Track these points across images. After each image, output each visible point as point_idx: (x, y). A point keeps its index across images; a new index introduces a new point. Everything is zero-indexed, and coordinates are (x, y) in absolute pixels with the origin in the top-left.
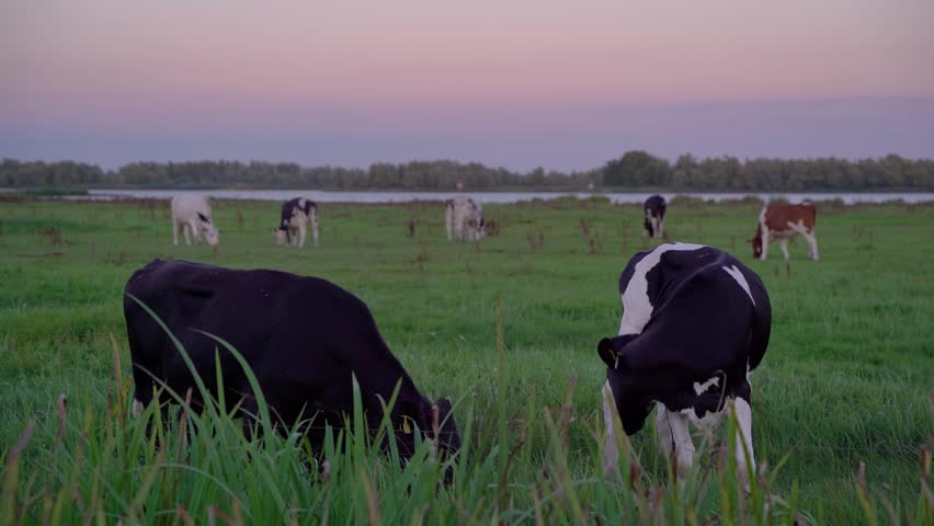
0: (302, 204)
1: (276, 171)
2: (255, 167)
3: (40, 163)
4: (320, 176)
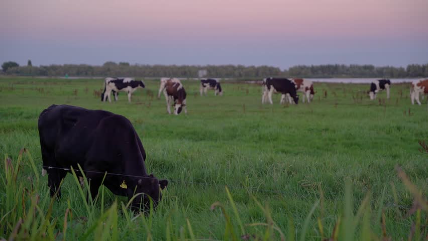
1: (362, 69)
4: (385, 71)
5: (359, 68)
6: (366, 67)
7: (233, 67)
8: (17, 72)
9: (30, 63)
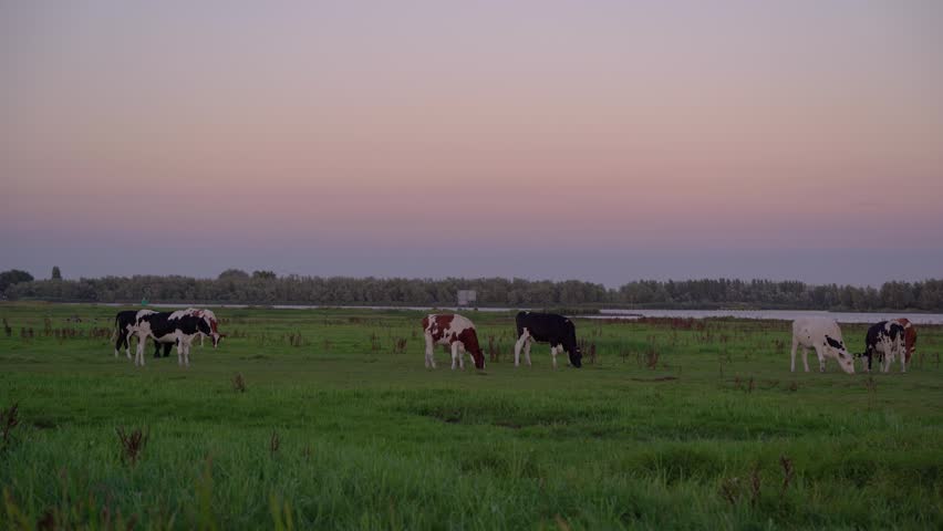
0: (888, 327)
1: (778, 290)
2: (757, 285)
3: (546, 283)
4: (827, 295)
5: (771, 286)
6: (785, 287)
7: (504, 283)
8: (30, 294)
9: (56, 273)
